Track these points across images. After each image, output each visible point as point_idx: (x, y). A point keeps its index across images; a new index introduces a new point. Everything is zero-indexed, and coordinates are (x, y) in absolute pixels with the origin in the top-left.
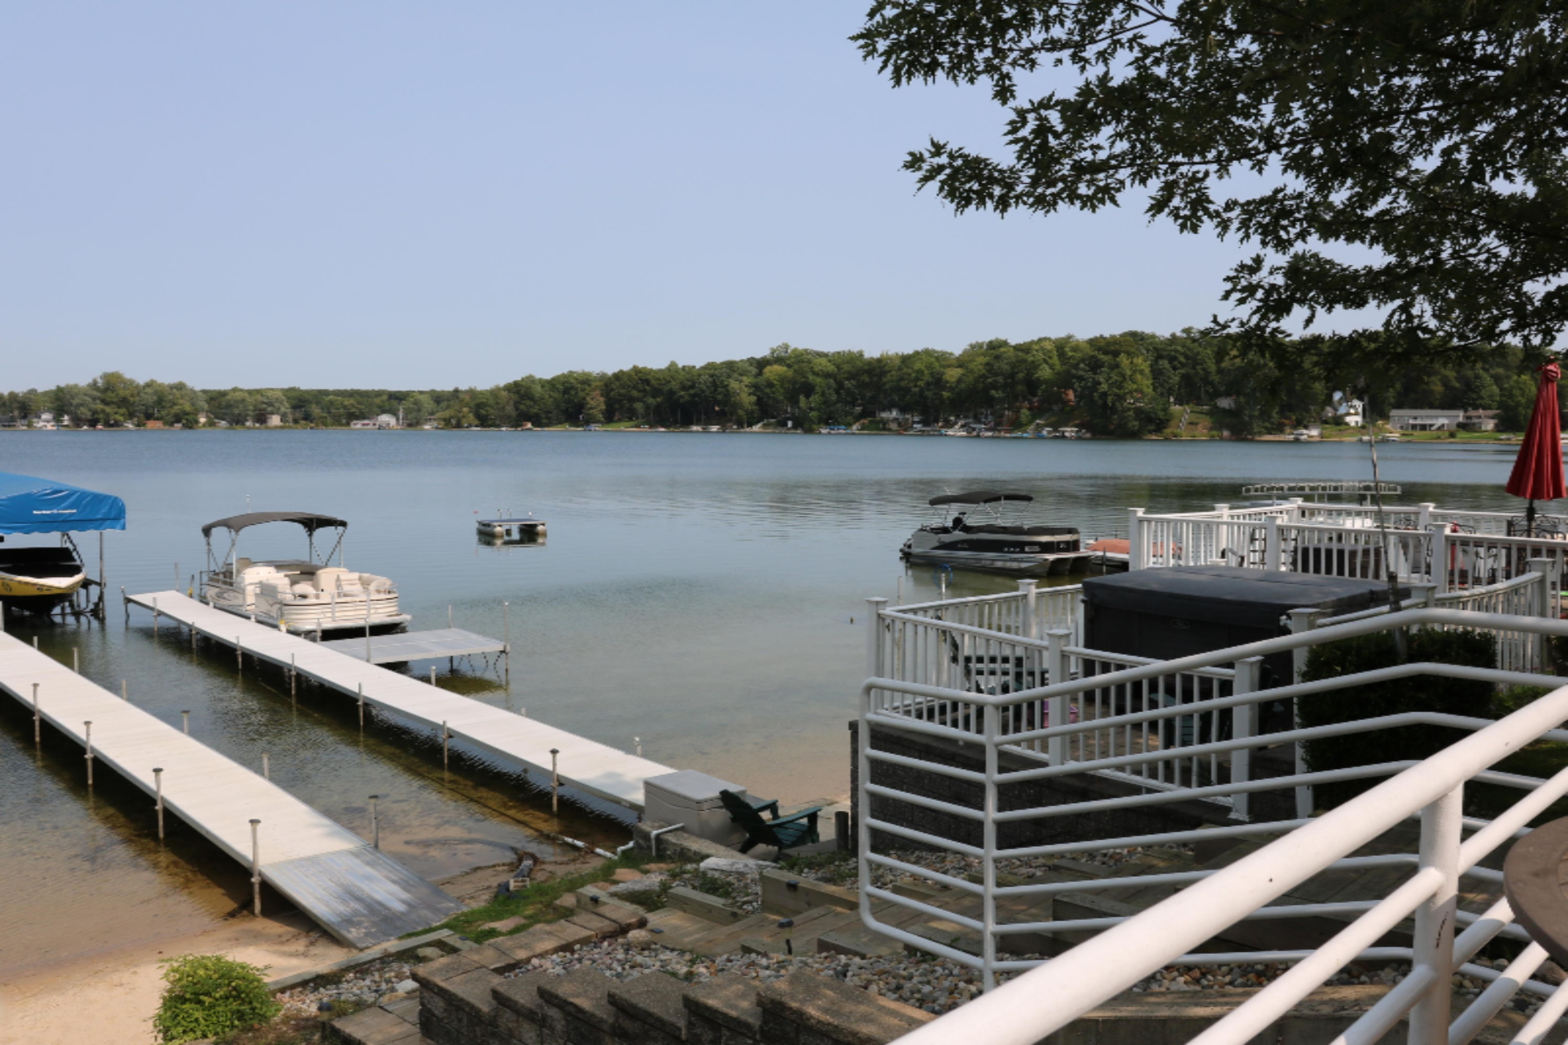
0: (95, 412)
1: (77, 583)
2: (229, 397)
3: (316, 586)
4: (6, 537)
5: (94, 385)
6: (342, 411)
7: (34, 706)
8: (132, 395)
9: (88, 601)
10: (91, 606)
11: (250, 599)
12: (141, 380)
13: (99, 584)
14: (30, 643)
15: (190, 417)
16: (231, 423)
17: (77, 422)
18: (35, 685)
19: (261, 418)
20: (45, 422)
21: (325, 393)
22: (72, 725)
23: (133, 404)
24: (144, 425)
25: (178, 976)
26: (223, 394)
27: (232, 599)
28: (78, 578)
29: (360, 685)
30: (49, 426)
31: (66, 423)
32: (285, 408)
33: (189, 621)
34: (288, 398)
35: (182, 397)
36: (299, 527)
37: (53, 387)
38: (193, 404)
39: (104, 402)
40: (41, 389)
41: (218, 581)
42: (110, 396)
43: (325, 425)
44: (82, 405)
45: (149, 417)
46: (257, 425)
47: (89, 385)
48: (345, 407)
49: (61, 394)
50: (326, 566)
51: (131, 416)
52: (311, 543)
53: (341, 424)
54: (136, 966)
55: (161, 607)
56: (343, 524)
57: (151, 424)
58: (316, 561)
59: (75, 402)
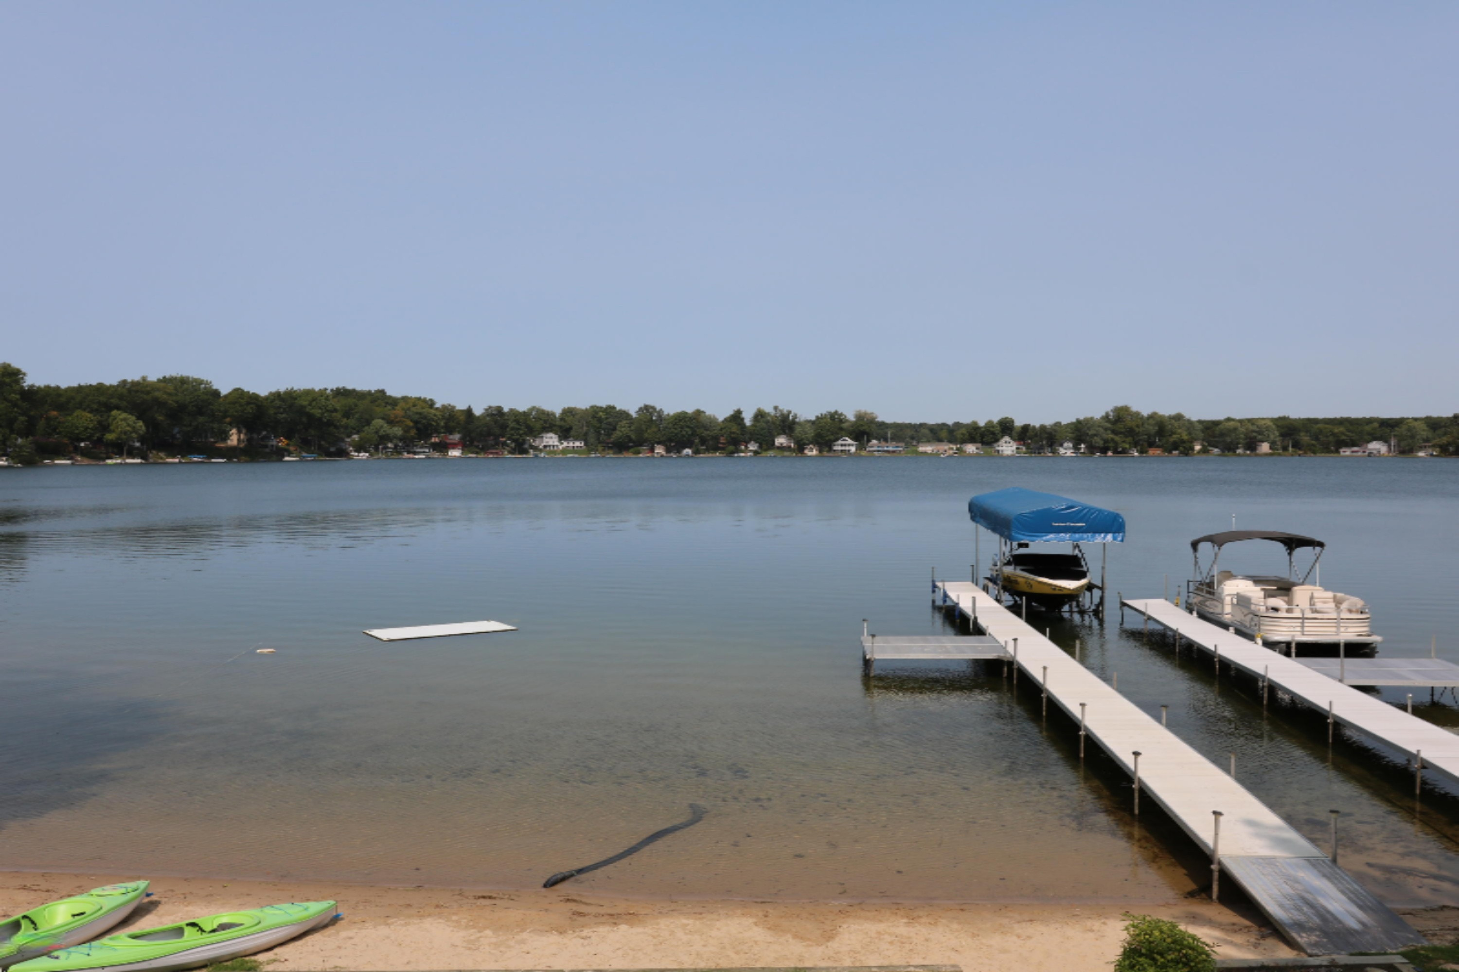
0: (1106, 441)
1: (1082, 587)
2: (1221, 426)
3: (1290, 603)
4: (1031, 544)
5: (1106, 417)
6: (1331, 439)
7: (1042, 686)
8: (1138, 426)
9: (1091, 603)
10: (1093, 607)
11: (1228, 609)
12: (1145, 412)
13: (1101, 589)
14: (1044, 633)
15: (1187, 445)
16: (1223, 451)
17: (1092, 449)
18: (1045, 668)
19: (1252, 445)
20: (1066, 450)
21: (1315, 421)
22: (1071, 704)
23: (1137, 434)
24: (1146, 452)
25: (1137, 932)
26: (1216, 423)
27: (1212, 607)
28: (1083, 582)
29: (1331, 703)
30: (1069, 453)
31: (1082, 451)
32: (1275, 435)
33: (1173, 626)
34: (1278, 426)
35: (1180, 428)
36: (1280, 548)
37: (1074, 420)
38: (1190, 434)
39: (1114, 432)
40: (1064, 422)
41: (1202, 590)
42: (1120, 427)
43: (1314, 452)
44: (1096, 435)
45: (1151, 445)
46: (1248, 452)
47: (1103, 418)
48: (1333, 434)
49: (1079, 426)
50: (1303, 584)
51: (1135, 444)
52: (1291, 562)
53: (1328, 451)
54: (1106, 917)
55: (1151, 612)
56: (1321, 545)
57: (1151, 452)
58: (1293, 579)
59: (1090, 433)
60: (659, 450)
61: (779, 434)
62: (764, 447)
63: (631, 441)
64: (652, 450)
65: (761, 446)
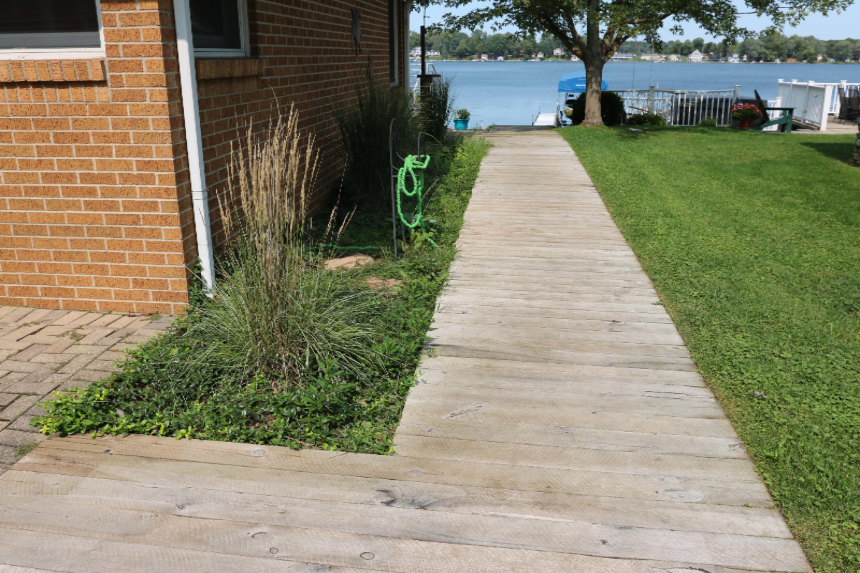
0: (760, 54)
2: (837, 44)
8: (782, 44)
15: (812, 57)
16: (836, 60)
17: (750, 59)
19: (856, 57)
20: (734, 59)
23: (782, 49)
24: (786, 61)
30: (736, 61)
31: (744, 59)
35: (810, 44)
38: (816, 49)
39: (766, 48)
42: (770, 44)
44: (753, 50)
45: (789, 56)
46: (853, 61)
49: (744, 44)
51: (779, 56)
57: (789, 60)
59: (751, 48)
60: (484, 57)
61: (556, 48)
62: (547, 55)
63: (467, 51)
64: (480, 57)
65: (545, 55)
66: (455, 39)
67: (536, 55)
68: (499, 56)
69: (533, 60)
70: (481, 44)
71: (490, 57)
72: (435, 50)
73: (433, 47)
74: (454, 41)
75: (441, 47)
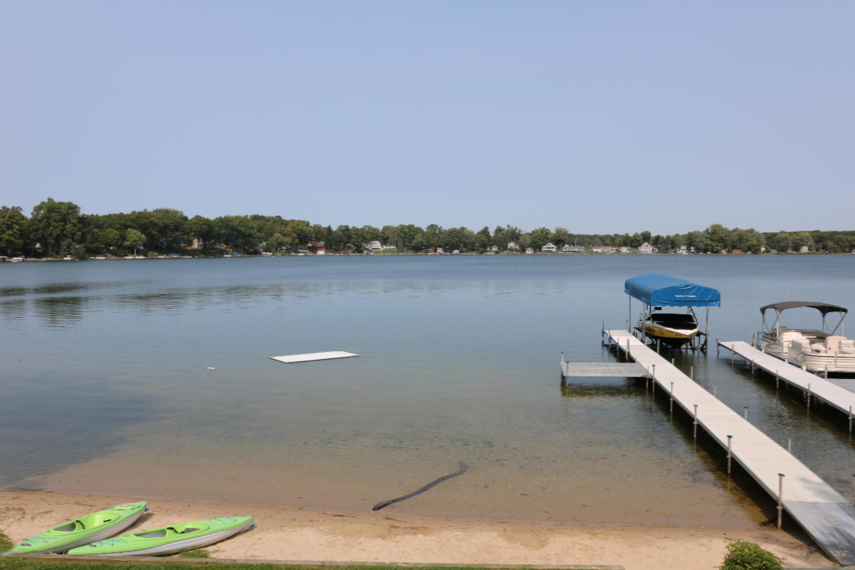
0: (707, 245)
1: (694, 334)
2: (777, 236)
3: (825, 346)
4: (663, 308)
5: (707, 231)
6: (847, 244)
7: (671, 394)
8: (726, 236)
9: (699, 343)
10: (700, 346)
11: (785, 350)
12: (731, 228)
13: (705, 335)
14: (671, 362)
15: (756, 248)
16: (778, 251)
17: (698, 250)
18: (672, 383)
19: (797, 248)
20: (683, 250)
21: (837, 233)
22: (688, 405)
23: (726, 241)
24: (732, 251)
25: (734, 549)
26: (775, 235)
27: (776, 350)
28: (695, 331)
29: (850, 407)
30: (684, 253)
31: (692, 251)
32: (811, 242)
33: (751, 358)
34: (813, 237)
35: (752, 237)
36: (817, 312)
37: (687, 233)
38: (758, 241)
39: (712, 240)
40: (681, 234)
41: (768, 338)
42: (714, 237)
43: (835, 252)
44: (700, 242)
45: (734, 247)
46: (794, 252)
47: (705, 232)
48: (848, 241)
49: (690, 236)
50: (832, 335)
51: (725, 247)
52: (824, 321)
53: (845, 251)
54: (712, 537)
55: (736, 349)
56: (845, 311)
57: (735, 252)
58: (826, 331)
59: (697, 240)
60: (440, 250)
61: (510, 241)
62: (502, 249)
63: (423, 245)
64: (436, 251)
65: (499, 249)
66: (411, 233)
67: (491, 249)
68: (454, 249)
69: (489, 253)
70: (436, 238)
71: (445, 250)
72: (391, 244)
73: (389, 240)
74: (411, 235)
75: (397, 241)
